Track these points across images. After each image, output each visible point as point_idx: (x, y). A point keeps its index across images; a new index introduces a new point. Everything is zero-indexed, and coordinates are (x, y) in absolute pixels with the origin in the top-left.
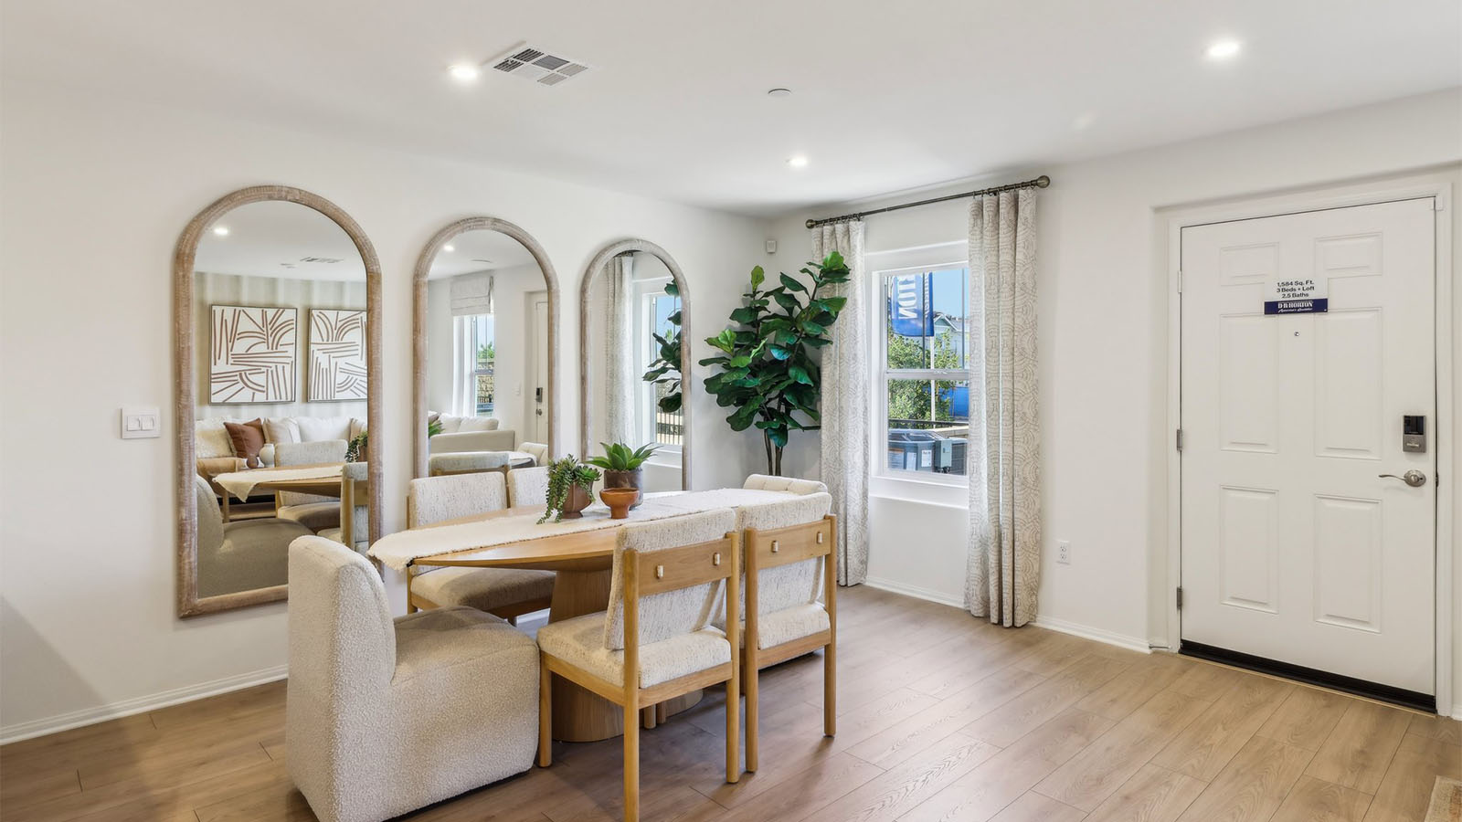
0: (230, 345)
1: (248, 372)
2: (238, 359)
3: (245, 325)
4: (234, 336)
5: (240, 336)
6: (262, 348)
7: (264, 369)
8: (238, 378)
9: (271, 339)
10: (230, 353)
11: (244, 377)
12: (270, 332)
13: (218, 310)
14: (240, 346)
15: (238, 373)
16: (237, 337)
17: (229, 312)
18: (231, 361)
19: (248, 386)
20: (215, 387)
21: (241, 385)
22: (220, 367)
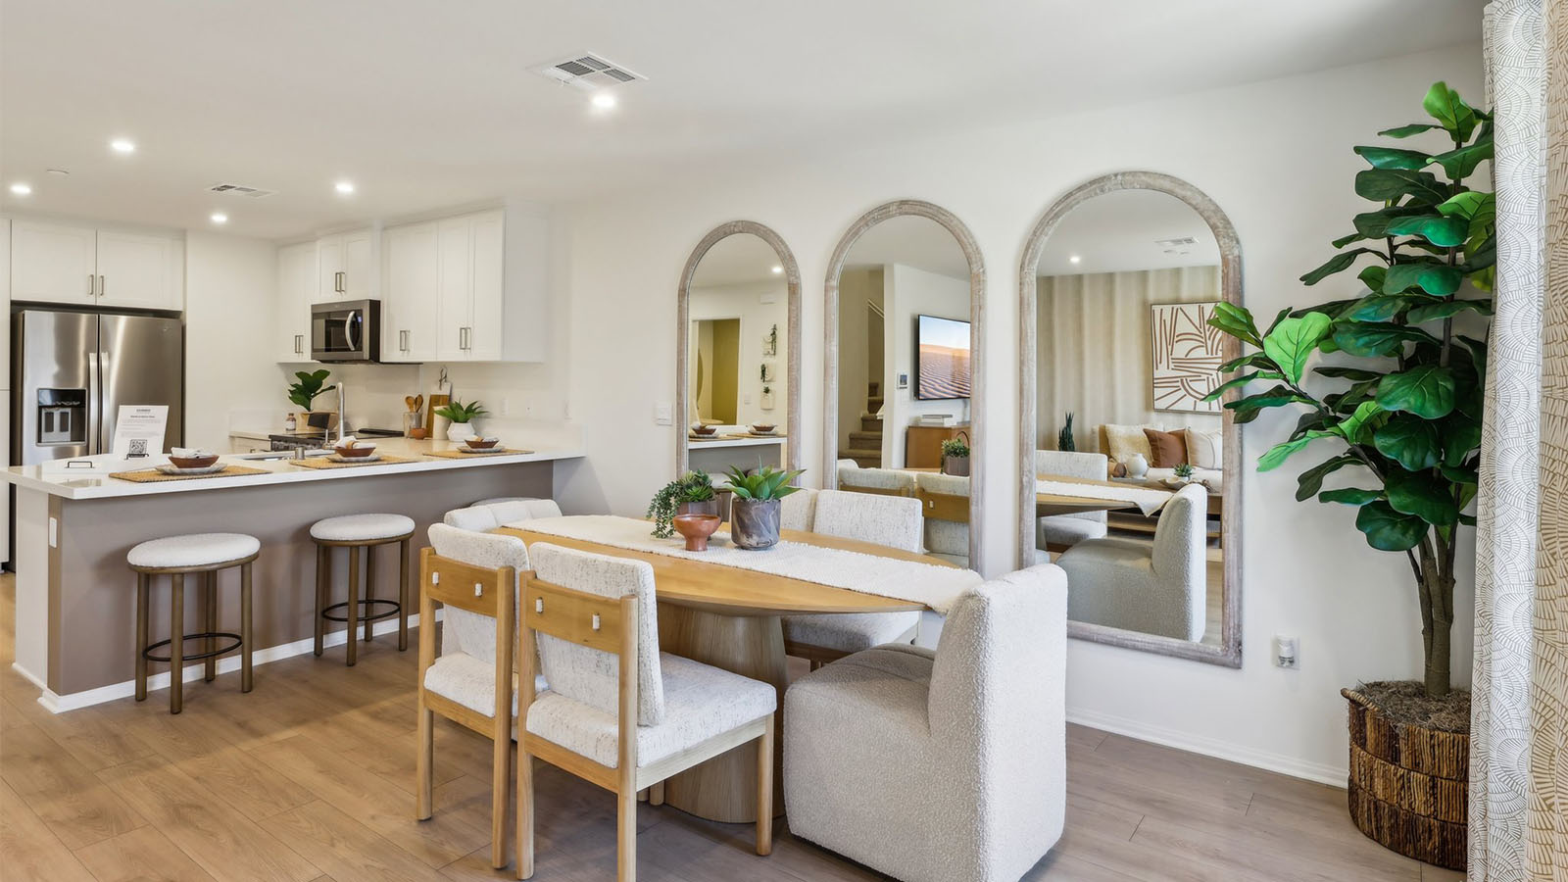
0: (1170, 348)
1: (1189, 379)
2: (1180, 364)
3: (1183, 326)
4: (1173, 338)
5: (1180, 338)
6: (1201, 353)
7: (1204, 377)
8: (1179, 384)
9: (1209, 343)
10: (1170, 357)
11: (1186, 384)
12: (1208, 334)
13: (1157, 309)
14: (1181, 350)
15: (1179, 379)
16: (1176, 339)
17: (1167, 309)
18: (1172, 366)
19: (1189, 394)
20: (1158, 393)
21: (1183, 392)
22: (1162, 371)
